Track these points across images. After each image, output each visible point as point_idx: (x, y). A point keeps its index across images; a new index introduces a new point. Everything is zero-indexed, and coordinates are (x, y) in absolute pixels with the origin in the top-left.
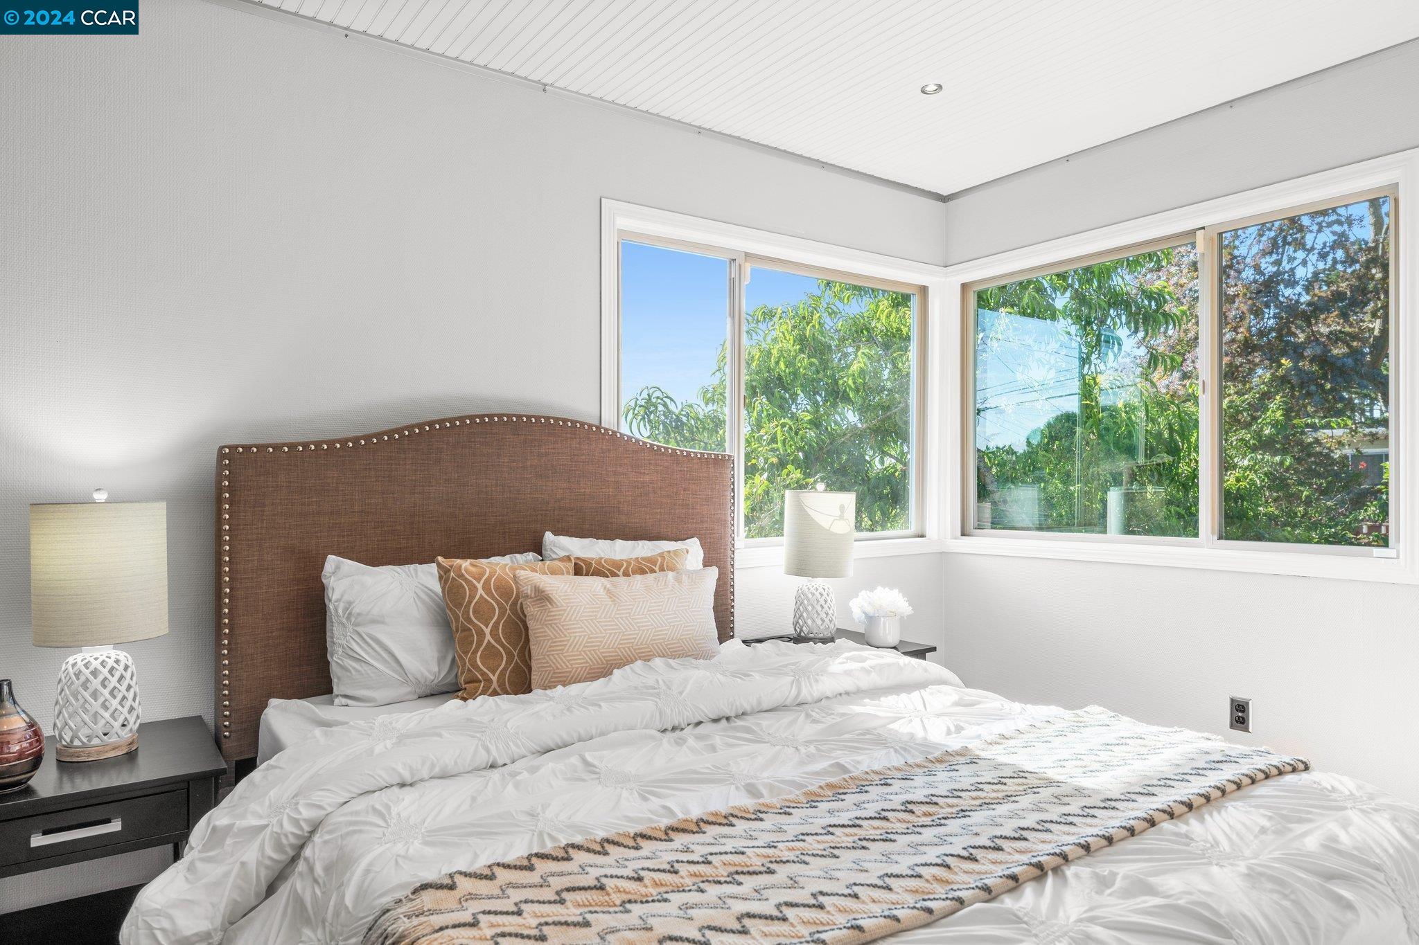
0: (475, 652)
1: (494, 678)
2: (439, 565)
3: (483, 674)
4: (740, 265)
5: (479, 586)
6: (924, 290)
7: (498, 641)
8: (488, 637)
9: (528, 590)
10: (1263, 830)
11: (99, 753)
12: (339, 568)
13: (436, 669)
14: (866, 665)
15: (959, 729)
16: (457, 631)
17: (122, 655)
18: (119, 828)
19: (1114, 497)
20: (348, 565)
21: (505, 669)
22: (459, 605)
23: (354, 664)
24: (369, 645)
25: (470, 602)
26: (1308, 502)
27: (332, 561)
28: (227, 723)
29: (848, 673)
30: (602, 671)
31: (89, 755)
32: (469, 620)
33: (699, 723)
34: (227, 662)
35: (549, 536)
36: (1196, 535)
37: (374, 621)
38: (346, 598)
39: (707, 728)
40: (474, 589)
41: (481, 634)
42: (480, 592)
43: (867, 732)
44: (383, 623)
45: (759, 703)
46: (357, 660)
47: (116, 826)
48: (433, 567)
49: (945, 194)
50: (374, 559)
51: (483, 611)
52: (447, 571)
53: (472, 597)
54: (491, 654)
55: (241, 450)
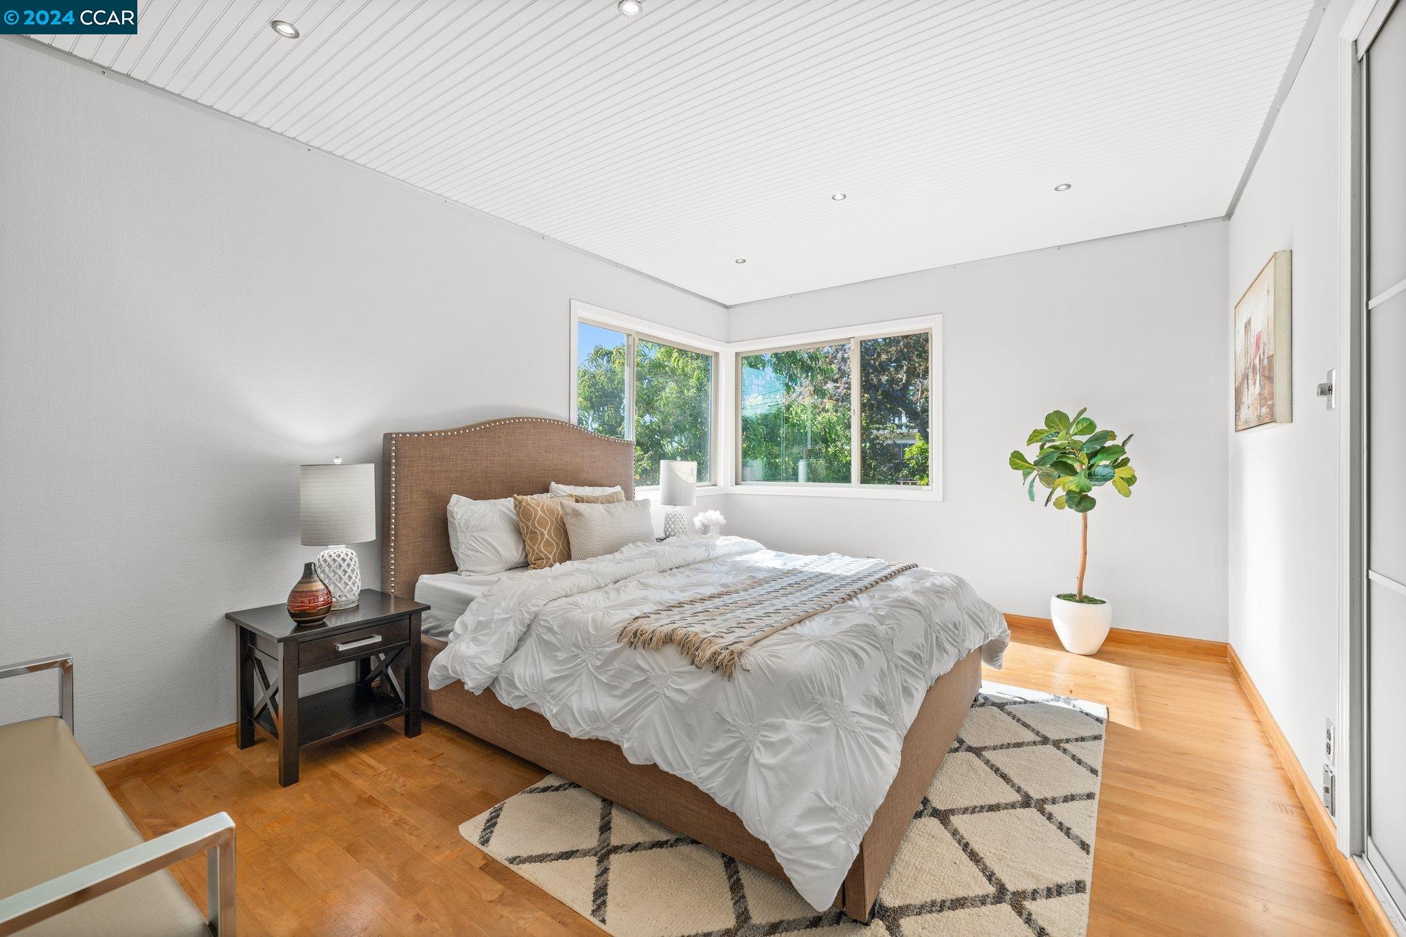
0: (540, 544)
1: (551, 557)
2: (515, 499)
3: (546, 555)
4: (634, 338)
5: (539, 510)
6: (717, 354)
7: (552, 538)
8: (546, 536)
9: (569, 511)
10: (912, 582)
11: (346, 605)
12: (459, 501)
13: (516, 555)
14: (732, 542)
15: (785, 564)
16: (527, 533)
17: (350, 551)
18: (380, 640)
19: (802, 465)
20: (464, 500)
21: (555, 552)
22: (529, 520)
23: (472, 553)
24: (481, 543)
25: (535, 518)
26: (875, 469)
27: (455, 497)
28: (393, 591)
29: (726, 545)
30: (613, 549)
31: (341, 606)
32: (535, 527)
33: (671, 569)
34: (393, 556)
35: (553, 484)
36: (850, 482)
37: (481, 530)
38: (465, 517)
39: (675, 571)
40: (536, 511)
41: (542, 534)
42: (540, 512)
43: (749, 567)
44: (486, 530)
45: (695, 559)
46: (474, 551)
47: (378, 639)
48: (512, 499)
49: (728, 304)
50: (476, 496)
51: (542, 523)
52: (520, 502)
53: (536, 515)
54: (548, 543)
55: (401, 435)
